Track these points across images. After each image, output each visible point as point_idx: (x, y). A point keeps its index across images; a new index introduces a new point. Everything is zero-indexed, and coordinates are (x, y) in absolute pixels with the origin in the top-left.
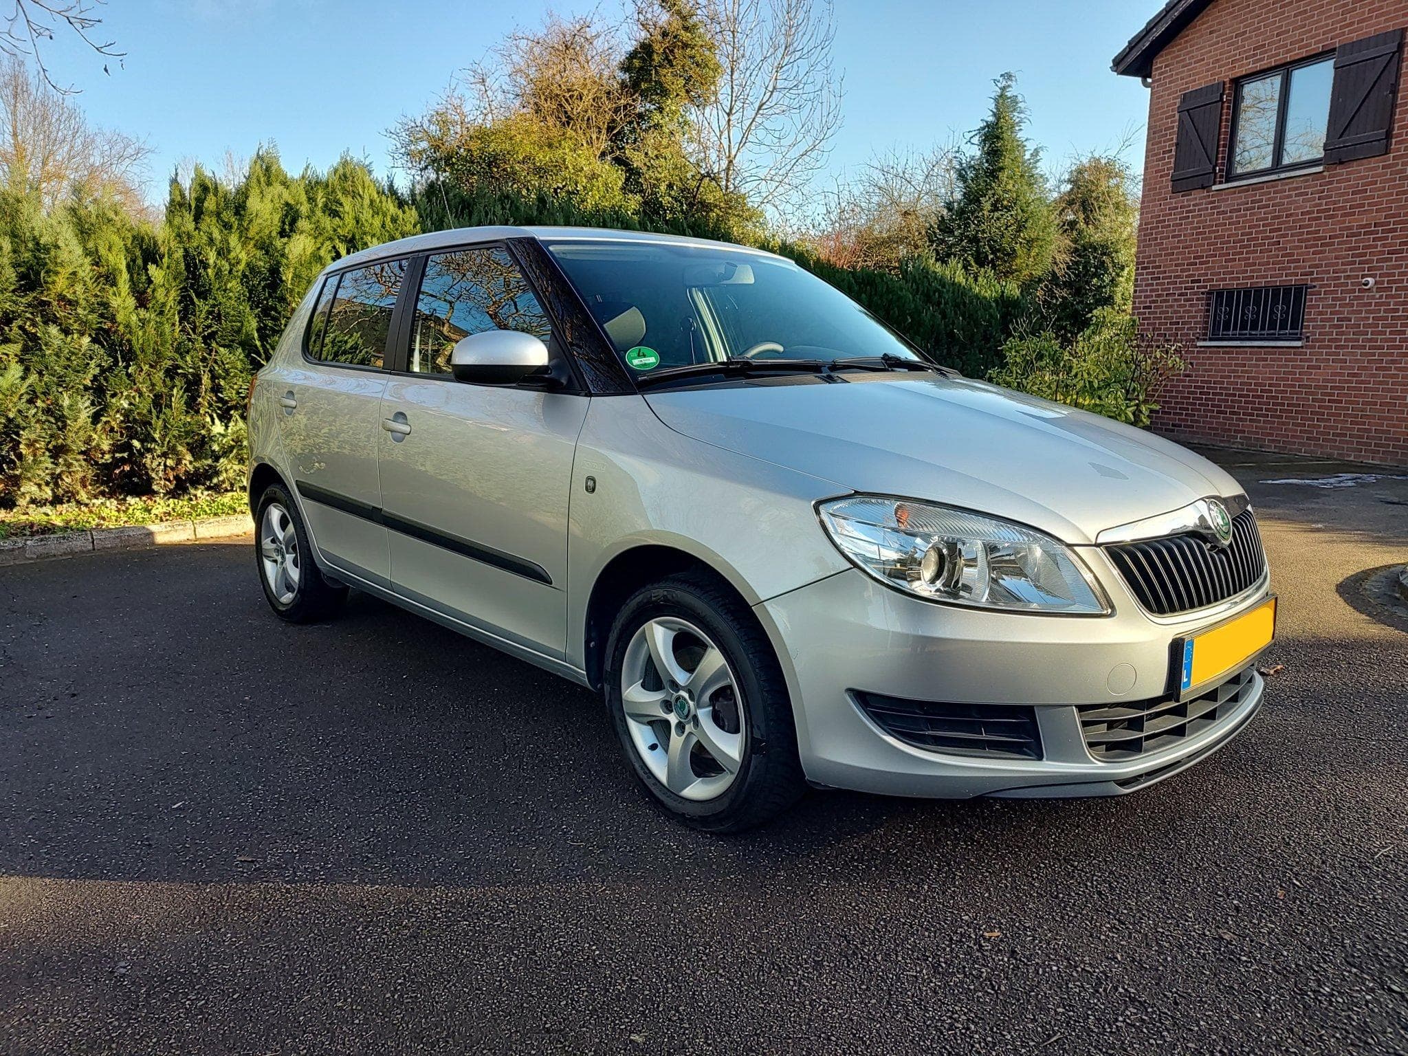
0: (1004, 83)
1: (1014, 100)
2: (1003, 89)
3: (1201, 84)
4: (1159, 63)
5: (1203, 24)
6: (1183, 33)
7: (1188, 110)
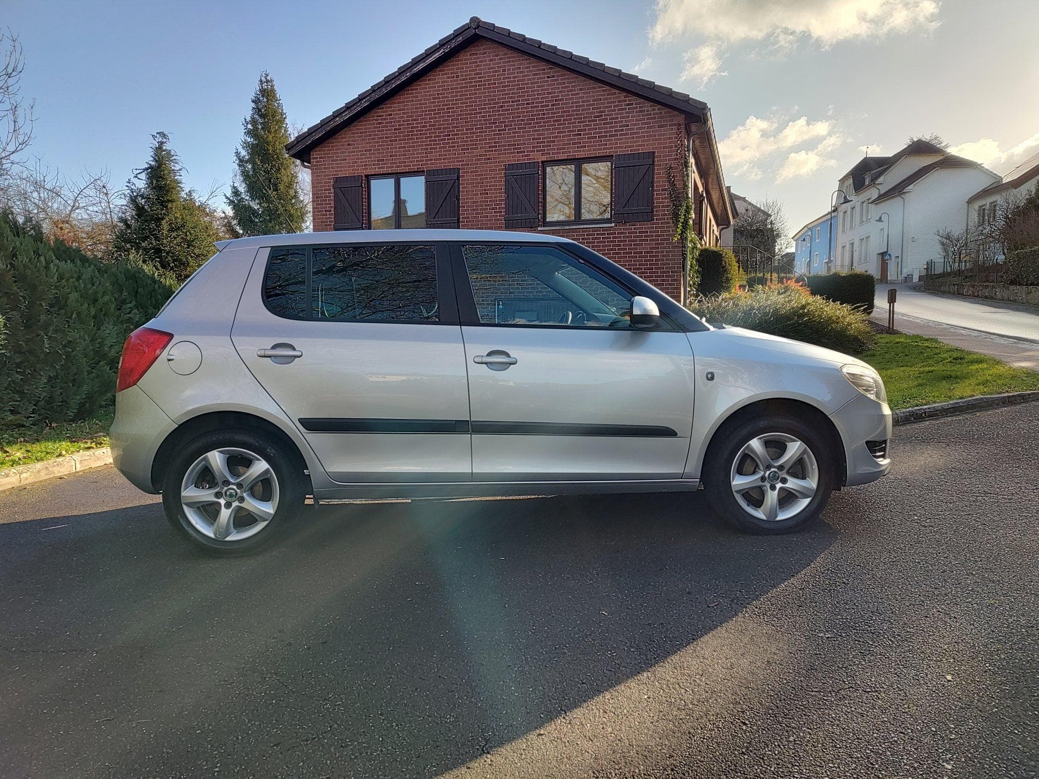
0: (160, 139)
1: (169, 152)
2: (162, 143)
3: (346, 174)
4: (315, 154)
5: (342, 138)
6: (329, 140)
7: (340, 188)
